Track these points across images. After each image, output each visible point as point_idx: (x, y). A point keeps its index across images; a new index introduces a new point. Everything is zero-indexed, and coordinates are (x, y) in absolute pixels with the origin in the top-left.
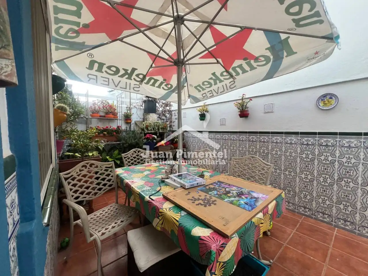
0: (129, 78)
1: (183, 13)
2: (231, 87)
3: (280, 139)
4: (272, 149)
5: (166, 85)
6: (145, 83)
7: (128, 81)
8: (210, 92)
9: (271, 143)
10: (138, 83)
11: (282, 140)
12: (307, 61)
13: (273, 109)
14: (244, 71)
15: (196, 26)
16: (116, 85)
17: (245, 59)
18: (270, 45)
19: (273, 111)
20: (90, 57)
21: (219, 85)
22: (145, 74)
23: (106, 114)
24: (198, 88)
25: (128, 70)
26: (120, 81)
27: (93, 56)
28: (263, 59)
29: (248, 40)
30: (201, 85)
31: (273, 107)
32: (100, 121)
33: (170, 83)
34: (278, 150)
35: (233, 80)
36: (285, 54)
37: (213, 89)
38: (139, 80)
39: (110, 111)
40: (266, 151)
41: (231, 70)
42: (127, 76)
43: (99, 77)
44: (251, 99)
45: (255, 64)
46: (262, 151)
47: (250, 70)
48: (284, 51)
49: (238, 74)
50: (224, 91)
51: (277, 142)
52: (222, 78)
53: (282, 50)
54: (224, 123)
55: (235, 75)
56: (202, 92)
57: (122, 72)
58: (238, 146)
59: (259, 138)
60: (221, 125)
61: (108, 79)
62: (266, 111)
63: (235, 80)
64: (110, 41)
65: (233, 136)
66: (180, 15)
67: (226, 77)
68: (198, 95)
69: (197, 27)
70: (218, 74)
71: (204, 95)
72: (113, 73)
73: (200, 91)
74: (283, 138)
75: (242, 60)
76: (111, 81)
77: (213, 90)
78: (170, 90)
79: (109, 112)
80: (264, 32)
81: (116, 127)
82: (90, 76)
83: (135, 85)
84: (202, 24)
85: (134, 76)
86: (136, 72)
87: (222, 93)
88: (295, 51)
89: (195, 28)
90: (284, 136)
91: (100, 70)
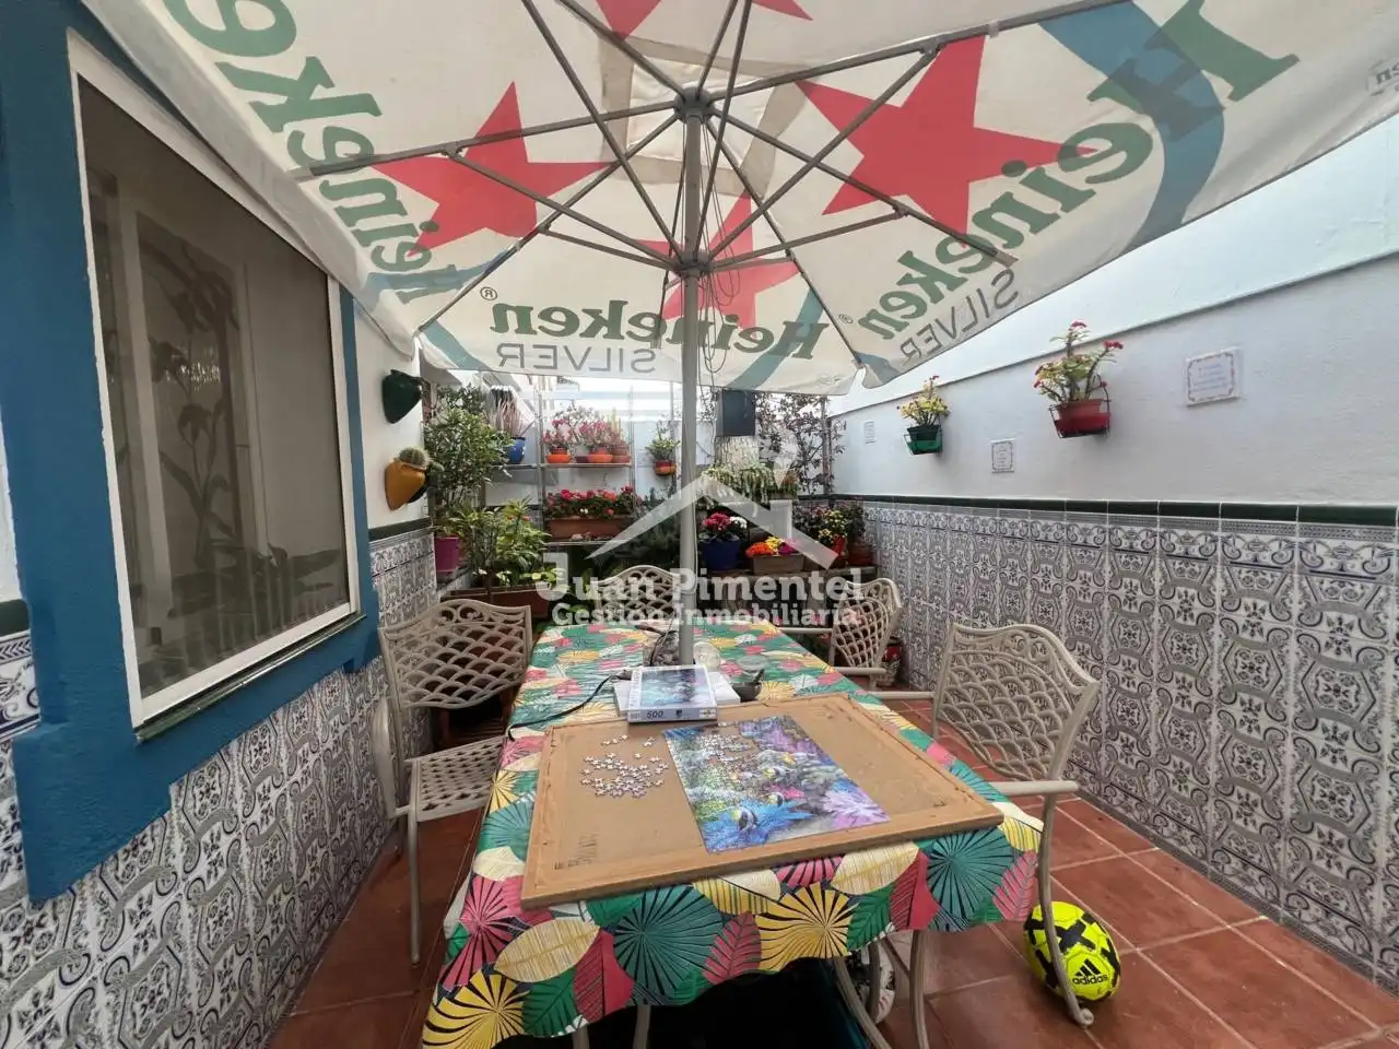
0: (614, 333)
1: (694, 80)
2: (1001, 301)
3: (1275, 547)
4: (1231, 600)
5: (745, 335)
6: (668, 340)
7: (614, 344)
8: (927, 334)
9: (1223, 564)
10: (647, 345)
11: (1287, 554)
12: (1377, 88)
13: (1233, 383)
14: (1040, 222)
15: (759, 107)
16: (578, 364)
17: (1010, 169)
18: (1105, 73)
19: (1233, 395)
20: (489, 297)
21: (952, 298)
22: (658, 312)
23: (591, 453)
24: (874, 322)
25: (601, 312)
26: (589, 349)
27: (494, 295)
28: (1103, 145)
29: (981, 87)
30: (882, 311)
31: (1233, 373)
32: (581, 475)
33: (757, 325)
34: (1261, 604)
35: (1005, 269)
36: (1221, 87)
37: (937, 321)
38: (646, 333)
39: (599, 442)
40: (1197, 608)
41: (973, 230)
42: (604, 330)
43: (528, 349)
44: (1112, 342)
45: (1076, 179)
46: (1175, 603)
47: (1066, 209)
48: (1205, 73)
49: (1015, 239)
50: (975, 323)
51: (1255, 564)
52: (951, 269)
53: (1190, 71)
54: (1007, 463)
55: (1005, 246)
56: (900, 337)
57: (586, 322)
58: (1065, 569)
59: (1162, 537)
60: (997, 472)
61: (554, 348)
62: (1197, 397)
63: (1011, 268)
64: (520, 242)
65: (1043, 522)
66: (688, 89)
67: (965, 260)
68: (889, 351)
69: (764, 109)
70: (928, 256)
71: (909, 348)
72: (562, 328)
73: (889, 335)
74: (1293, 539)
75: (1002, 177)
76: (561, 353)
77: (935, 325)
78: (768, 349)
79: (595, 443)
80: (1045, 28)
81: (619, 492)
82: (505, 351)
83: (636, 352)
84: (774, 91)
85: (625, 327)
86: (627, 313)
87: (971, 332)
88: (1275, 53)
89: (757, 113)
90: (1297, 529)
91: (525, 327)
